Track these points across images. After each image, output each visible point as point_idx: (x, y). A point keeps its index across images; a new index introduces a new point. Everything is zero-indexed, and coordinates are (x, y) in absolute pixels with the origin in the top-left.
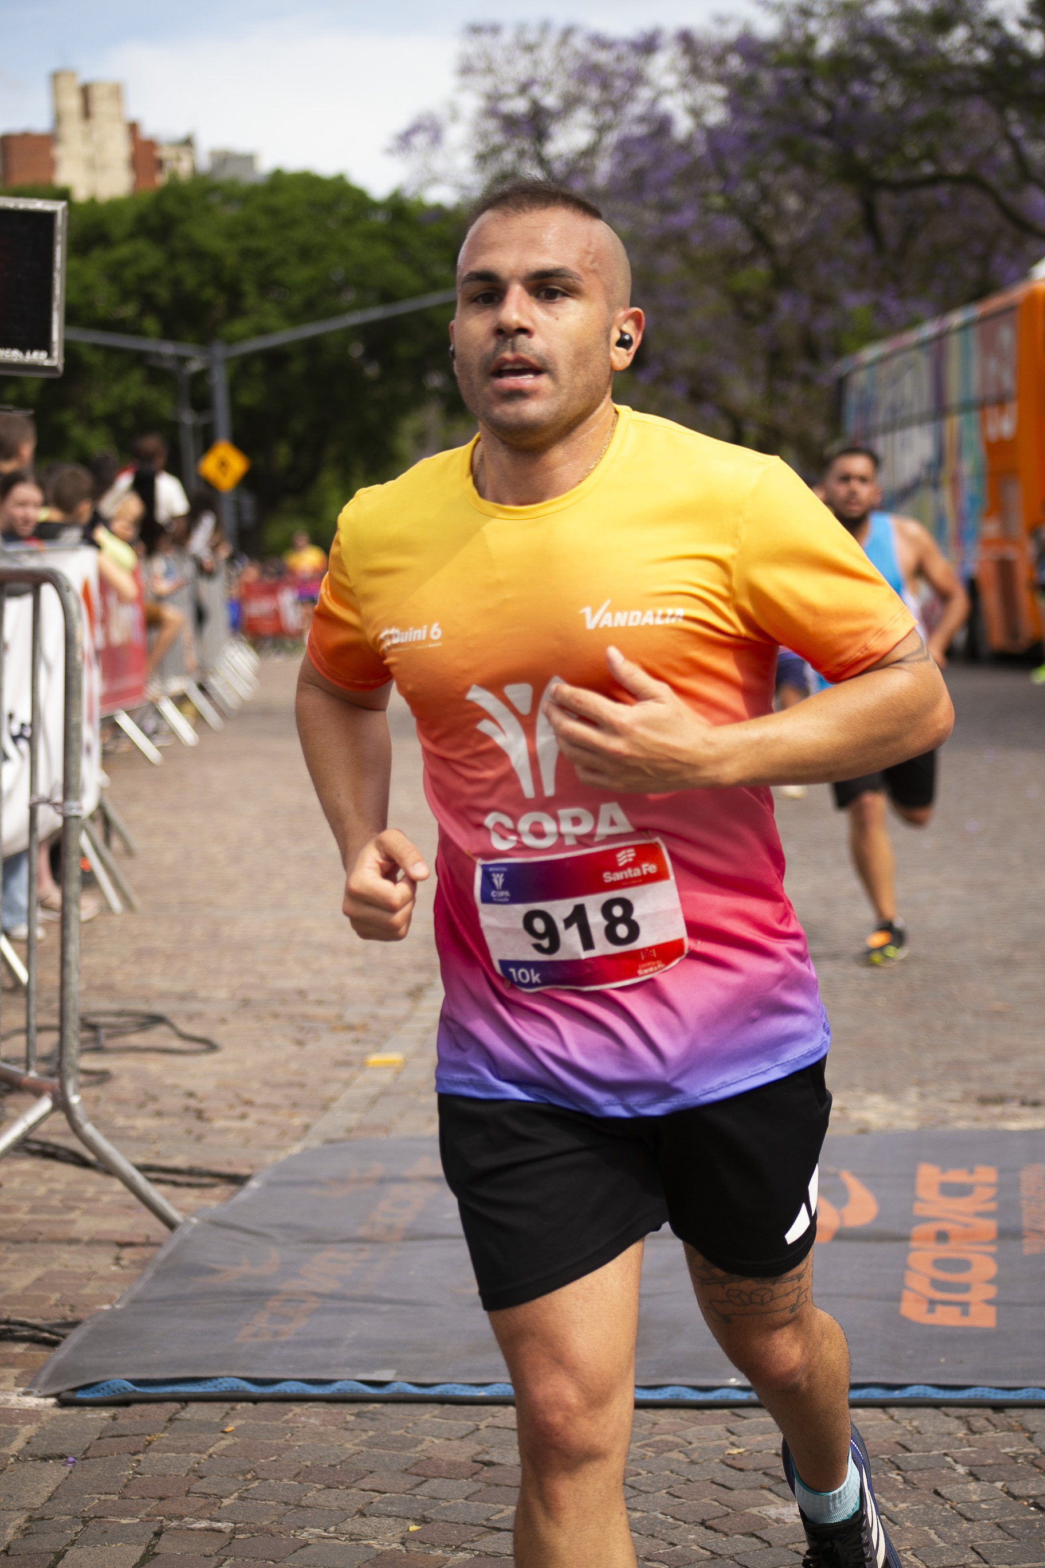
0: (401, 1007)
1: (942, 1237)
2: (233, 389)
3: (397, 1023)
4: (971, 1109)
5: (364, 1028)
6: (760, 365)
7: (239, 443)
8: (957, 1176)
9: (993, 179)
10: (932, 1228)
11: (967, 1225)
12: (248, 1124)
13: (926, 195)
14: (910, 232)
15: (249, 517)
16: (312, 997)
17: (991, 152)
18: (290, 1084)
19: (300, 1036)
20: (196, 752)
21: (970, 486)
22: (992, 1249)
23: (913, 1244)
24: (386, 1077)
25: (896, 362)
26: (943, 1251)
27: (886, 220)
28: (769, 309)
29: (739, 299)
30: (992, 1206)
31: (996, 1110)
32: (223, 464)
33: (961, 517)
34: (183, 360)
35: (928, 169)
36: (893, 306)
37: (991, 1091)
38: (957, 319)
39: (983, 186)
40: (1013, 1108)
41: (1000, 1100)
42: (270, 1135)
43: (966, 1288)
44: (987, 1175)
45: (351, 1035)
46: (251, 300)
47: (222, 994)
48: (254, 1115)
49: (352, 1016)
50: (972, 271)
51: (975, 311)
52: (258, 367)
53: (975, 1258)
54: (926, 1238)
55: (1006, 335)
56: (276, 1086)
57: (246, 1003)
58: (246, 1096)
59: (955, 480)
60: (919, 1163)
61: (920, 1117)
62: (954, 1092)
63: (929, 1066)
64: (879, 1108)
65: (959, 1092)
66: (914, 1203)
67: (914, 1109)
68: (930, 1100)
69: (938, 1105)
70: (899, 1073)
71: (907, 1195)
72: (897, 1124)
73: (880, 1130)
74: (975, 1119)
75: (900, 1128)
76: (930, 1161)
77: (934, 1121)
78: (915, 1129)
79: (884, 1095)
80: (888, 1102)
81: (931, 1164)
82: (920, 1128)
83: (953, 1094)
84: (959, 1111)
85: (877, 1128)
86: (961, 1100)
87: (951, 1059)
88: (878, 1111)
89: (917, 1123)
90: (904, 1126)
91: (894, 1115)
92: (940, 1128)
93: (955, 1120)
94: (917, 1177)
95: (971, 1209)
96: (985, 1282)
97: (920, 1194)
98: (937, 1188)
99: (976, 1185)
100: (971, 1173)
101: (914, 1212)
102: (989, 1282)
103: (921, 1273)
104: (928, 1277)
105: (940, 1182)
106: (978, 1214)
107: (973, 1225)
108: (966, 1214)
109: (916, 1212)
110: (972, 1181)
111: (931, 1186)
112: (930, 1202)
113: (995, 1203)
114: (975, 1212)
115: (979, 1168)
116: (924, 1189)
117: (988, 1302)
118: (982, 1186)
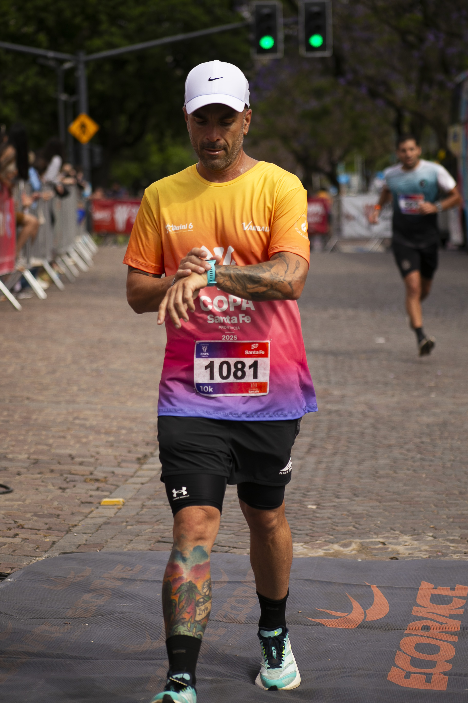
0: (131, 468)
2: (90, 81)
3: (126, 478)
4: (464, 547)
5: (105, 480)
6: (414, 75)
7: (93, 115)
8: (444, 591)
11: (441, 623)
12: (17, 540)
15: (98, 160)
16: (78, 460)
18: (51, 515)
19: (64, 485)
20: (44, 303)
22: (455, 639)
24: (111, 513)
28: (421, 40)
29: (403, 33)
30: (461, 612)
32: (83, 127)
34: (61, 62)
42: (29, 547)
43: (433, 664)
45: (97, 485)
46: (104, 27)
47: (24, 456)
48: (23, 534)
49: (99, 474)
52: (107, 67)
56: (42, 516)
57: (36, 462)
58: (21, 522)
60: (422, 581)
61: (430, 551)
62: (457, 534)
63: (444, 517)
64: (407, 544)
65: (459, 535)
66: (413, 607)
67: (428, 546)
68: (440, 539)
69: (444, 543)
70: (425, 520)
71: (409, 602)
72: (417, 554)
73: (405, 557)
74: (465, 553)
75: (417, 557)
76: (429, 580)
77: (439, 554)
78: (426, 557)
79: (412, 536)
80: (413, 540)
81: (429, 582)
82: (430, 557)
83: (455, 536)
84: (457, 547)
85: (404, 556)
86: (460, 540)
87: (459, 512)
88: (406, 545)
89: (429, 554)
90: (420, 555)
91: (415, 548)
92: (442, 558)
93: (452, 554)
94: (419, 590)
95: (447, 613)
96: (447, 661)
97: (418, 601)
98: (429, 598)
99: (454, 598)
100: (452, 589)
101: (412, 613)
102: (448, 661)
103: (406, 654)
104: (410, 656)
105: (431, 594)
106: (452, 617)
107: (446, 624)
108: (444, 616)
109: (413, 613)
110: (452, 595)
111: (426, 597)
112: (423, 607)
113: (463, 609)
114: (450, 615)
115: (458, 586)
116: (421, 598)
117: (445, 674)
118: (458, 598)
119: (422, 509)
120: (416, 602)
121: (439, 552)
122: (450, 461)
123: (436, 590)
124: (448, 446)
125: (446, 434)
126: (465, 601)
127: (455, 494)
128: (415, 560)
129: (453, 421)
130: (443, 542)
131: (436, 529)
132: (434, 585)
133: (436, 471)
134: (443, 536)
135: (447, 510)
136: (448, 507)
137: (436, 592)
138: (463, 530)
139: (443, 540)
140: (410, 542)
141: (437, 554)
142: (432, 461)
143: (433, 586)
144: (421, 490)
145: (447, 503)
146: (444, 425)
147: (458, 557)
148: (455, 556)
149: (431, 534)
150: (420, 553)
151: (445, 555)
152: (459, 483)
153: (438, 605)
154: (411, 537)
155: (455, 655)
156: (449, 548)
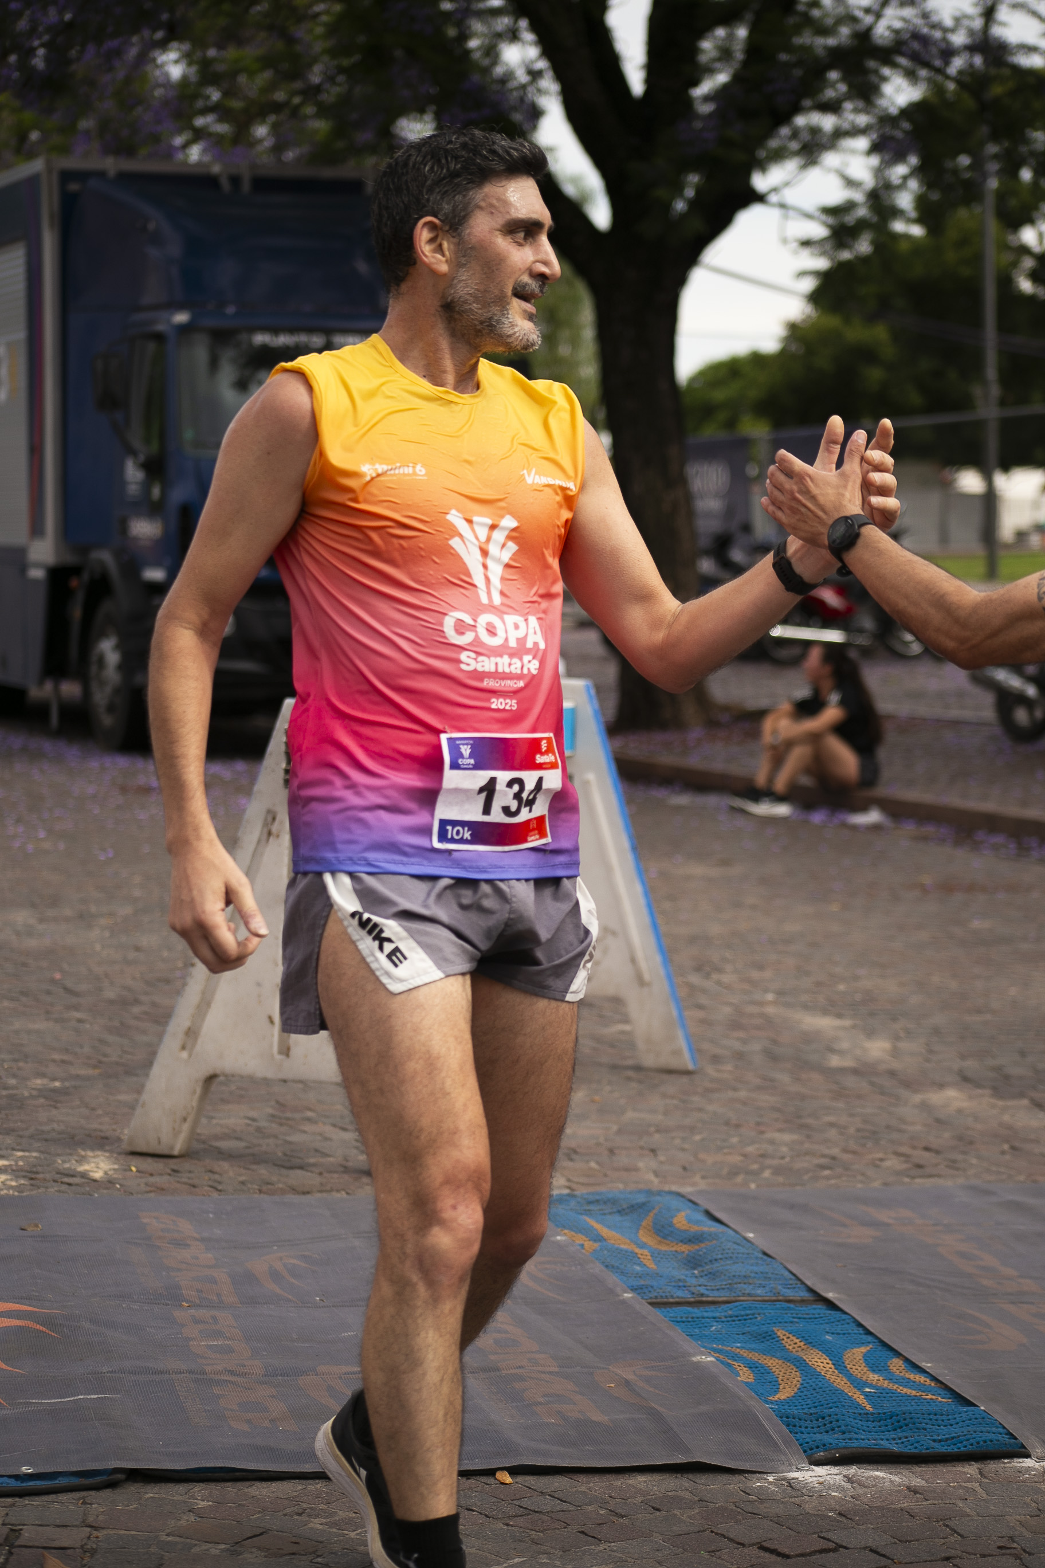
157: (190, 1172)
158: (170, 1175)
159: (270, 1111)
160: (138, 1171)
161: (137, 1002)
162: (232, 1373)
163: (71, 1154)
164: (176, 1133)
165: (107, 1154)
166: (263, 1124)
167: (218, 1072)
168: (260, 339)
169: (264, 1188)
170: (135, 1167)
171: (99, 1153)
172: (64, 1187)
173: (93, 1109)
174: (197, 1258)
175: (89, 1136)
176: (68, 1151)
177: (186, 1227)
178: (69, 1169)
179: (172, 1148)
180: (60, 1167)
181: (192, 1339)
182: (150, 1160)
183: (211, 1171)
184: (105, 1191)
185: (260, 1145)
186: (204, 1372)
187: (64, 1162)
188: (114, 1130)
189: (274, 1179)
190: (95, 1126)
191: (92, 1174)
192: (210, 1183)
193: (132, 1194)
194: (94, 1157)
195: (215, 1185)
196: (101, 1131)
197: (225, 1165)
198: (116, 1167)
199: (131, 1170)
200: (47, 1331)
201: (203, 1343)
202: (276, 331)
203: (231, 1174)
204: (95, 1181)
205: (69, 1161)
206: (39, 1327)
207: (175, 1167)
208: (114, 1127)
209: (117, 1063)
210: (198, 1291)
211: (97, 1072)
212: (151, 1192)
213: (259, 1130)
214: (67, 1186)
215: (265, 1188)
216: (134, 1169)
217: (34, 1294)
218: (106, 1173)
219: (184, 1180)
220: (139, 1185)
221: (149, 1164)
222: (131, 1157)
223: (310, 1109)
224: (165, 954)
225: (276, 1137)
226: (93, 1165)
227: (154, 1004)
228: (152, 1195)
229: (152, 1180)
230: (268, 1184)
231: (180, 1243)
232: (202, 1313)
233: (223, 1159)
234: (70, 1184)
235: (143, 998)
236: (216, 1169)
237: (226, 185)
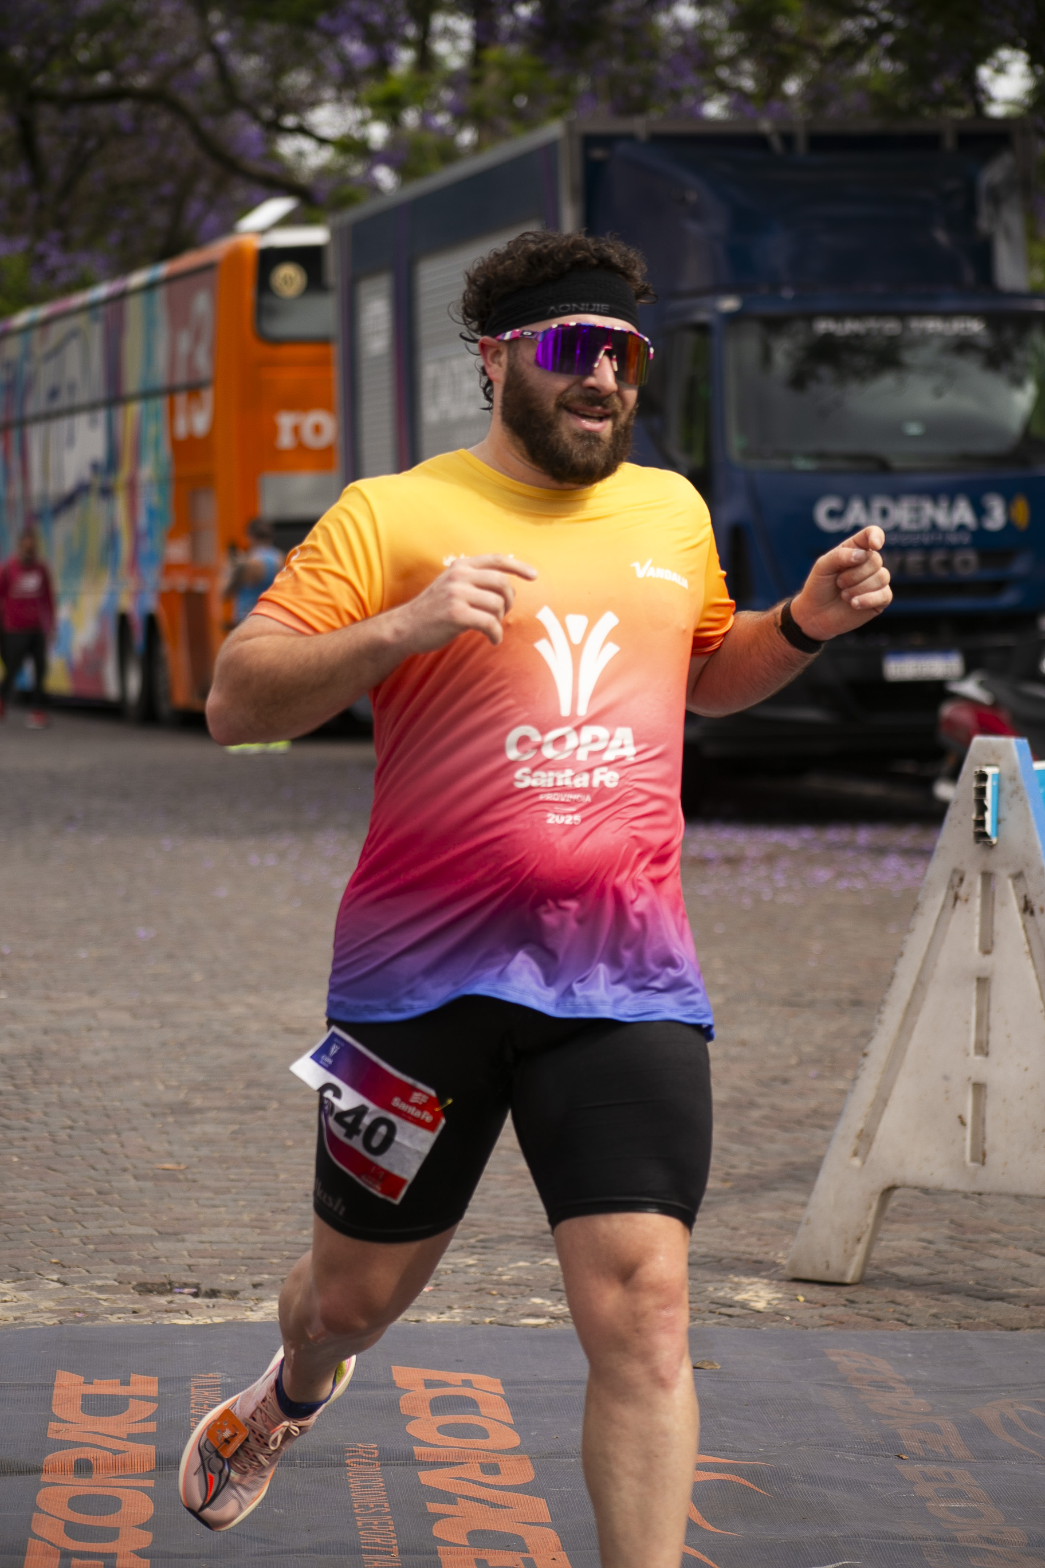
1: (83, 1467)
4: (128, 1299)
8: (106, 1389)
9: (189, 99)
10: (72, 1455)
11: (116, 1452)
13: (101, 113)
14: (79, 162)
17: (187, 63)
21: (150, 497)
22: (150, 1483)
23: (45, 1478)
25: (57, 331)
26: (83, 1486)
27: (46, 142)
30: (151, 1427)
31: (163, 1300)
33: (137, 537)
35: (104, 79)
36: (55, 258)
37: (155, 1276)
38: (138, 279)
39: (175, 107)
40: (184, 1298)
41: (167, 1288)
43: (112, 1534)
44: (146, 1385)
50: (160, 218)
51: (163, 270)
53: (127, 1496)
54: (62, 1470)
55: (202, 303)
59: (132, 486)
60: (57, 1370)
61: (60, 1310)
62: (108, 1275)
63: (76, 1241)
64: (5, 1298)
65: (115, 1275)
66: (48, 1423)
67: (52, 1300)
68: (76, 1286)
69: (86, 1294)
70: (36, 1250)
71: (39, 1413)
72: (31, 1318)
73: (8, 1325)
74: (134, 1312)
75: (35, 1323)
76: (72, 1368)
77: (78, 1315)
78: (54, 1324)
79: (14, 1282)
80: (17, 1289)
81: (73, 1373)
82: (61, 1322)
83: (106, 1278)
84: (114, 1301)
85: (6, 1322)
86: (117, 1286)
87: (106, 1231)
88: (5, 1301)
89: (58, 1316)
90: (40, 1320)
91: (28, 1306)
92: (88, 1323)
93: (107, 1314)
94: (53, 1389)
95: (122, 1431)
96: (137, 1527)
97: (57, 1411)
98: (79, 1402)
99: (131, 1399)
100: (125, 1383)
101: (48, 1436)
102: (142, 1527)
103: (52, 1516)
104: (63, 1520)
105: (83, 1394)
106: (132, 1438)
107: (124, 1452)
108: (117, 1438)
109: (50, 1435)
110: (126, 1394)
111: (71, 1401)
112: (69, 1422)
113: (155, 1422)
114: (128, 1435)
115: (134, 1378)
116: (62, 1404)
117: (141, 1554)
118: (139, 1400)
119: (26, 1228)
120: (52, 1412)
121: (79, 1312)
122: (64, 1128)
123: (91, 1386)
124: (54, 1099)
125: (46, 1075)
126: (156, 1405)
127: (90, 1194)
128: (33, 1329)
129: (54, 1047)
130: (83, 1291)
131: (64, 1267)
132: (84, 1376)
133: (38, 1149)
134: (81, 1279)
135: (80, 1227)
136: (79, 1222)
137: (91, 1390)
138: (121, 1267)
139: (83, 1288)
140: (13, 1294)
141: (76, 1317)
142: (25, 1129)
143: (82, 1379)
144: (15, 1190)
145: (76, 1212)
146: (38, 1055)
147: (122, 1320)
148: (113, 1319)
149: (55, 1277)
150: (38, 1315)
151: (94, 1317)
152: (93, 1173)
153: (100, 1416)
154: (13, 1285)
155: (154, 1511)
156: (100, 1304)
157: (868, 1303)
158: (845, 1305)
159: (946, 1232)
160: (806, 1301)
161: (752, 1105)
162: (989, 1541)
163: (722, 1281)
164: (849, 1256)
165: (765, 1281)
166: (944, 1247)
167: (898, 1183)
168: (824, 326)
169: (963, 1322)
170: (803, 1295)
171: (756, 1280)
172: (724, 1319)
173: (734, 1229)
174: (907, 1403)
175: (739, 1259)
176: (719, 1277)
177: (884, 1368)
178: (724, 1298)
179: (844, 1274)
180: (714, 1296)
181: (928, 1499)
182: (817, 1288)
183: (893, 1302)
184: (774, 1324)
185: (946, 1273)
186: (954, 1539)
187: (716, 1289)
188: (767, 1253)
189: (973, 1312)
190: (742, 1248)
191: (753, 1304)
192: (897, 1316)
193: (807, 1328)
194: (751, 1284)
195: (904, 1318)
196: (751, 1254)
197: (909, 1295)
198: (779, 1295)
199: (798, 1300)
200: (754, 1487)
201: (943, 1505)
202: (838, 316)
203: (918, 1305)
204: (759, 1312)
205: (722, 1289)
206: (744, 1482)
207: (850, 1297)
208: (766, 1249)
209: (749, 1176)
210: (921, 1441)
211: (728, 1185)
212: (828, 1325)
213: (938, 1253)
214: (727, 1318)
215: (965, 1321)
216: (801, 1299)
217: (728, 1444)
218: (769, 1303)
219: (865, 1312)
220: (812, 1317)
221: (817, 1293)
222: (794, 1285)
223: (993, 1230)
224: (773, 1049)
225: (961, 1262)
226: (751, 1293)
227: (773, 1107)
228: (831, 1329)
229: (826, 1311)
230: (966, 1317)
231: (883, 1386)
232: (931, 1468)
233: (905, 1288)
234: (730, 1316)
235: (760, 1100)
236: (900, 1299)
237: (776, 143)
